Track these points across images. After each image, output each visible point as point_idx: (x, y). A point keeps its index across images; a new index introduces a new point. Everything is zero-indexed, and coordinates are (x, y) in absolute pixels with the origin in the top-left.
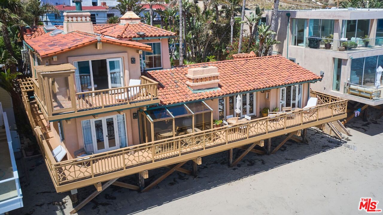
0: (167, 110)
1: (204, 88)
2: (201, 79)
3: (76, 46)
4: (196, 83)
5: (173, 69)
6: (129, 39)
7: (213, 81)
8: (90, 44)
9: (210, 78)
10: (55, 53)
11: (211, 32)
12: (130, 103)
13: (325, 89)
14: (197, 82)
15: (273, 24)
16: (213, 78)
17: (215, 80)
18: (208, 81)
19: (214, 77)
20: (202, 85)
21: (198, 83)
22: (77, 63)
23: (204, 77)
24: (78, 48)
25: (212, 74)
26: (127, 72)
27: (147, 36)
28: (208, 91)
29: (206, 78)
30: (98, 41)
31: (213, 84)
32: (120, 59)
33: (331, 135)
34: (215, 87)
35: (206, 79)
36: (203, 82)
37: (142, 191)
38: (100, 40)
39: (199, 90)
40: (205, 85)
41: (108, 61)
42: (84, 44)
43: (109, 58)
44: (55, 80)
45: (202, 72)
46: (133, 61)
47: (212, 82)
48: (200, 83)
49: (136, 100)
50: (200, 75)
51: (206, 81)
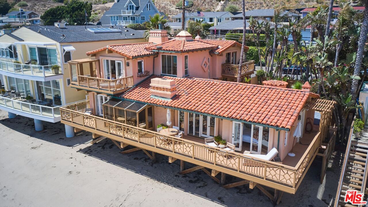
0: (121, 102)
1: (159, 95)
2: (157, 87)
4: (153, 90)
6: (151, 50)
9: (164, 89)
10: (91, 52)
16: (166, 90)
17: (168, 92)
18: (162, 91)
21: (155, 90)
22: (106, 61)
25: (165, 86)
26: (124, 71)
28: (160, 99)
29: (160, 88)
30: (107, 49)
31: (164, 94)
32: (121, 62)
34: (168, 97)
36: (158, 91)
39: (155, 96)
41: (116, 62)
42: (101, 49)
43: (117, 60)
46: (128, 64)
51: (160, 90)
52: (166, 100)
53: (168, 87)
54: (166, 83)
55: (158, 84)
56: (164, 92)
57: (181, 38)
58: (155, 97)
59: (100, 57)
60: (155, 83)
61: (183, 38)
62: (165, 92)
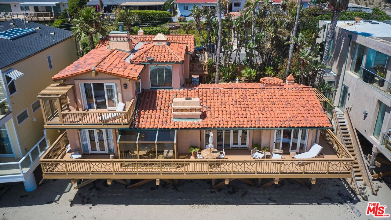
0: (139, 134)
1: (185, 117)
2: (182, 109)
3: (77, 73)
4: (176, 112)
5: (181, 90)
6: (139, 63)
7: (194, 112)
8: (86, 72)
9: (191, 110)
10: (62, 77)
11: (269, 44)
12: (104, 124)
13: (365, 132)
14: (178, 112)
15: (327, 46)
17: (197, 112)
18: (189, 112)
19: (195, 109)
20: (182, 115)
22: (84, 84)
23: (185, 108)
24: (78, 75)
25: (193, 106)
26: (120, 95)
27: (155, 62)
28: (188, 121)
30: (93, 71)
31: (193, 115)
32: (114, 85)
33: (351, 186)
34: (197, 118)
35: (186, 110)
36: (183, 112)
37: (127, 187)
38: (94, 69)
39: (179, 118)
40: (185, 115)
41: (105, 85)
42: (82, 72)
43: (106, 83)
44: (67, 95)
45: (183, 103)
46: (126, 86)
47: (192, 114)
48: (180, 113)
49: (109, 123)
50: (180, 106)
51: (186, 112)
52: (196, 121)
53: (198, 107)
54: (195, 103)
55: (182, 106)
56: (192, 113)
57: (160, 43)
58: (179, 120)
59: (75, 80)
60: (179, 105)
61: (163, 42)
62: (194, 113)
